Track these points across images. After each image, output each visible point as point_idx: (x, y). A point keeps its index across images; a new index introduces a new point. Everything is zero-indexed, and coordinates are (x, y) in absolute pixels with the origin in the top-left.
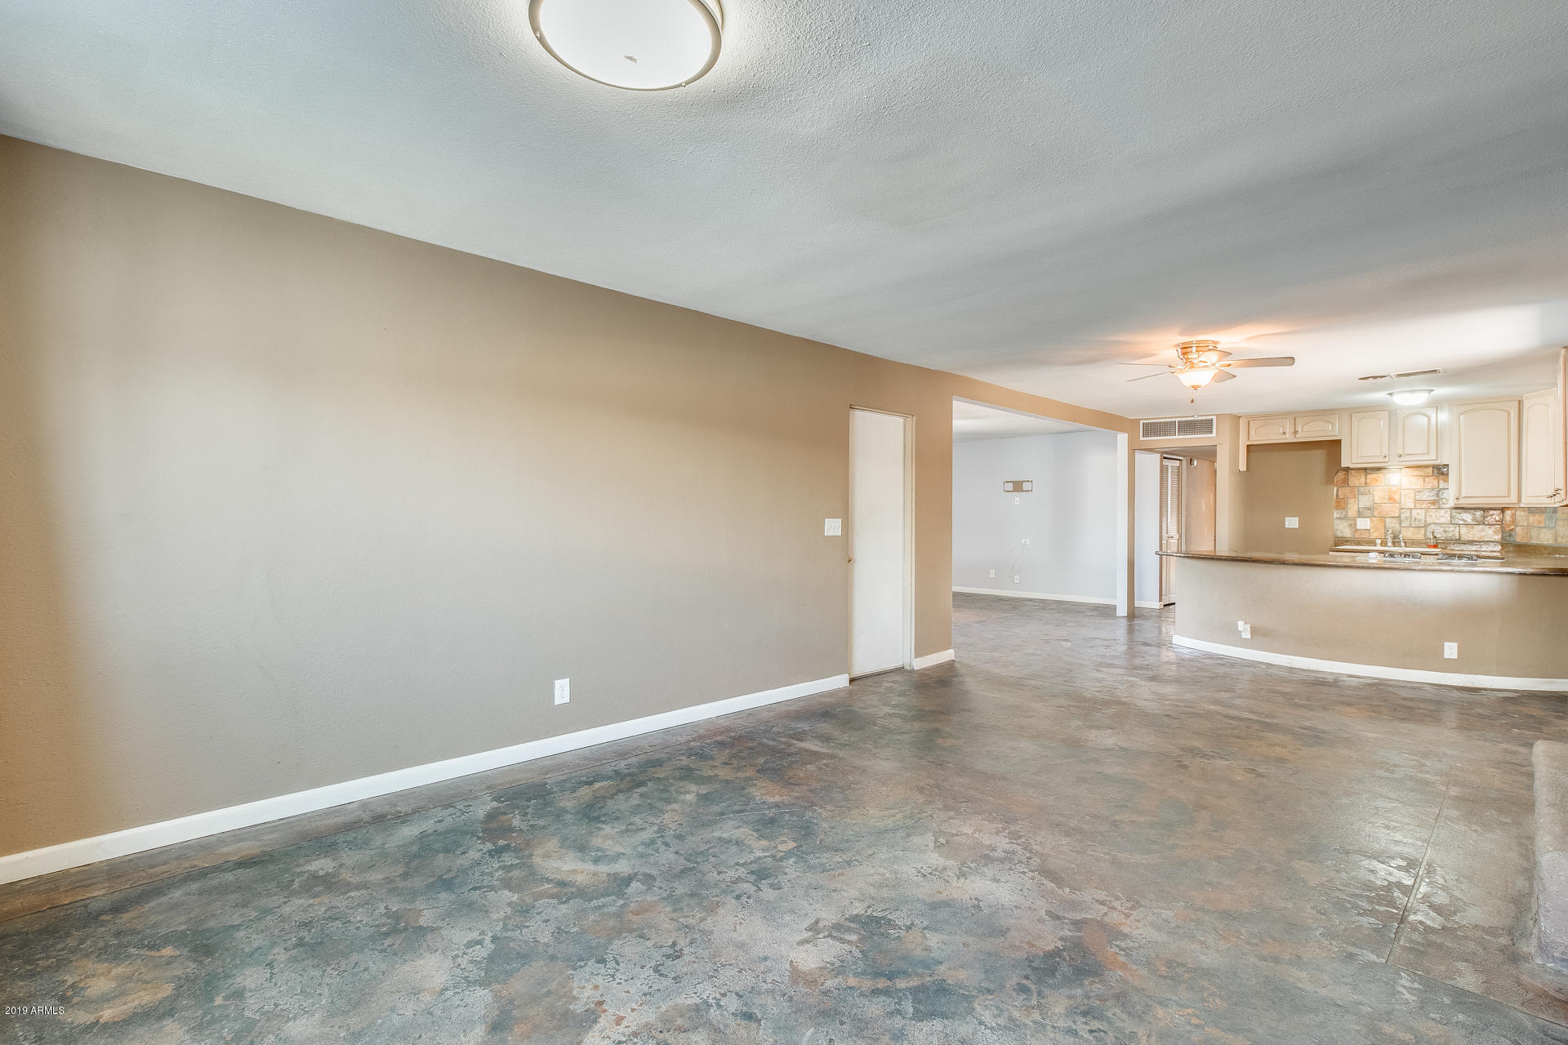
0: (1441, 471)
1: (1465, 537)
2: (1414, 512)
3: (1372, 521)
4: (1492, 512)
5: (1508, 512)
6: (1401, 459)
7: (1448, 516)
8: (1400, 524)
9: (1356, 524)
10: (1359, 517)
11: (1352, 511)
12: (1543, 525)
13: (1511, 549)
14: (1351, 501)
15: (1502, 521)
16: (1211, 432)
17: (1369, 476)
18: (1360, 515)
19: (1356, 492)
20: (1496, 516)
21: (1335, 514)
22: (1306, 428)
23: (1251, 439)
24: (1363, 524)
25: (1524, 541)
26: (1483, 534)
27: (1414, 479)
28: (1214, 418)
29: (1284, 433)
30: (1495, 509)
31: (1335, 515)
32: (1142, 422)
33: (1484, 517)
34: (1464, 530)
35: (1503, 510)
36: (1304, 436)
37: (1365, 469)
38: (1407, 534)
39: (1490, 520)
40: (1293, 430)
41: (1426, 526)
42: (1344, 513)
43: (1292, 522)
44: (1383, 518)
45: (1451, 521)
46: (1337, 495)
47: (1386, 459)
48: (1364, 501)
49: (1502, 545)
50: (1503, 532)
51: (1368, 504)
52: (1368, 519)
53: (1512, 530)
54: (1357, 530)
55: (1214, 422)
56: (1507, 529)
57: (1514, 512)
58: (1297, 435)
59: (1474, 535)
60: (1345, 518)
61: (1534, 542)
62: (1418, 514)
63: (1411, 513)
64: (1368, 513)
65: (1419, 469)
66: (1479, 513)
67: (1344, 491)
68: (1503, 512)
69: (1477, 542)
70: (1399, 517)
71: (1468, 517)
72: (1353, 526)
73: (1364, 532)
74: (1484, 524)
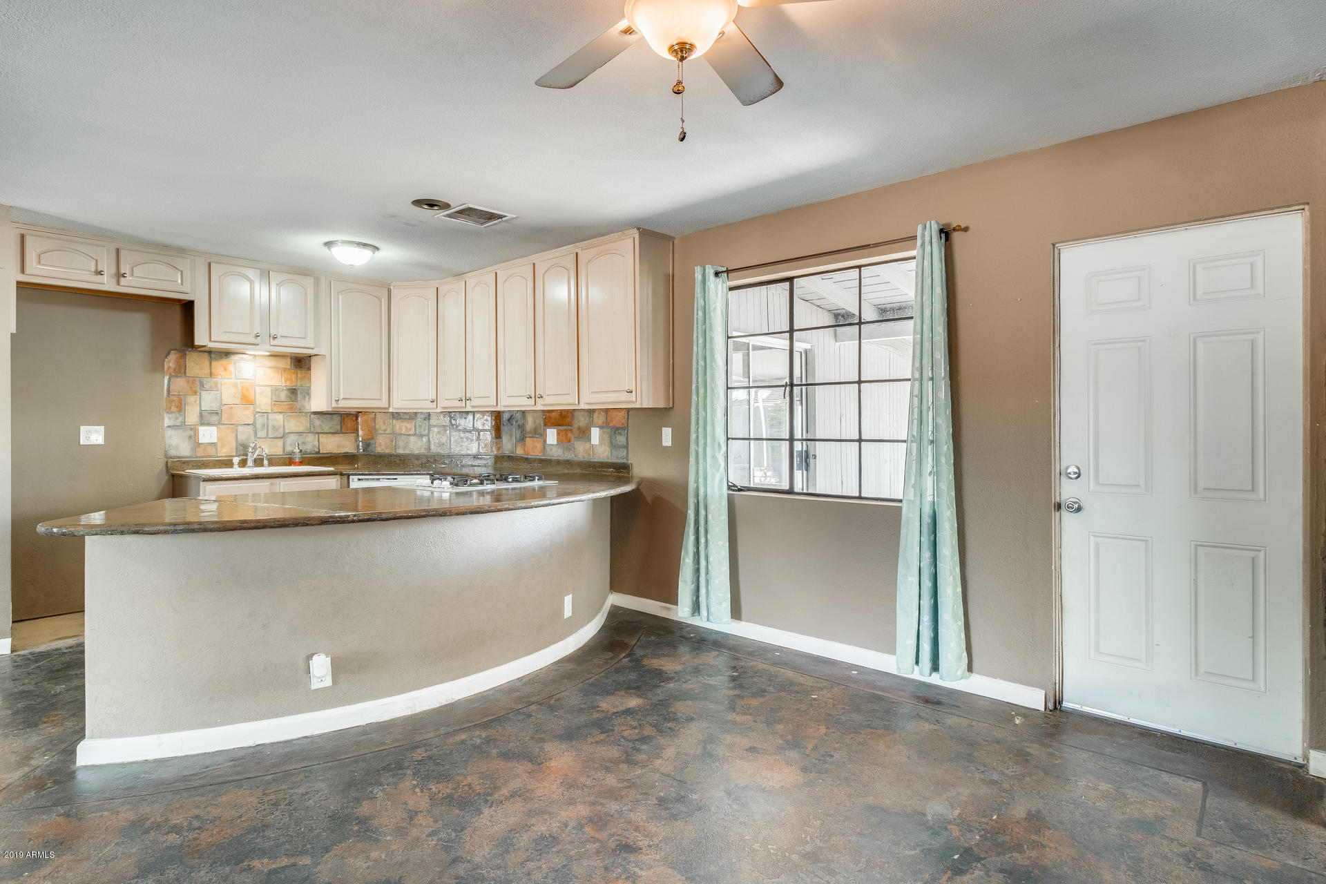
0: (301, 363)
1: (323, 449)
2: (271, 416)
3: (219, 431)
4: (347, 418)
5: (364, 419)
6: (275, 342)
7: (308, 420)
8: (255, 433)
9: (197, 436)
10: (202, 424)
11: (192, 417)
12: (412, 433)
14: (191, 399)
17: (215, 364)
18: (203, 421)
19: (197, 386)
21: (166, 419)
22: (139, 271)
23: (28, 270)
24: (208, 435)
25: (387, 451)
26: (339, 444)
27: (269, 372)
29: (100, 273)
30: (350, 414)
31: (167, 422)
33: (341, 424)
34: (323, 440)
35: (358, 415)
36: (132, 284)
37: (210, 352)
38: (268, 448)
40: (113, 270)
41: (284, 437)
42: (181, 419)
43: (93, 436)
44: (234, 426)
45: (311, 429)
46: (169, 391)
47: (259, 341)
48: (208, 400)
50: (358, 440)
51: (214, 406)
52: (215, 428)
53: (371, 439)
54: (199, 445)
56: (366, 438)
58: (123, 281)
59: (332, 446)
60: (182, 426)
61: (401, 451)
62: (276, 420)
63: (268, 419)
64: (214, 419)
65: (279, 358)
66: (337, 419)
67: (180, 383)
68: (357, 418)
70: (254, 424)
71: (326, 423)
72: (193, 437)
73: (213, 448)
74: (341, 432)
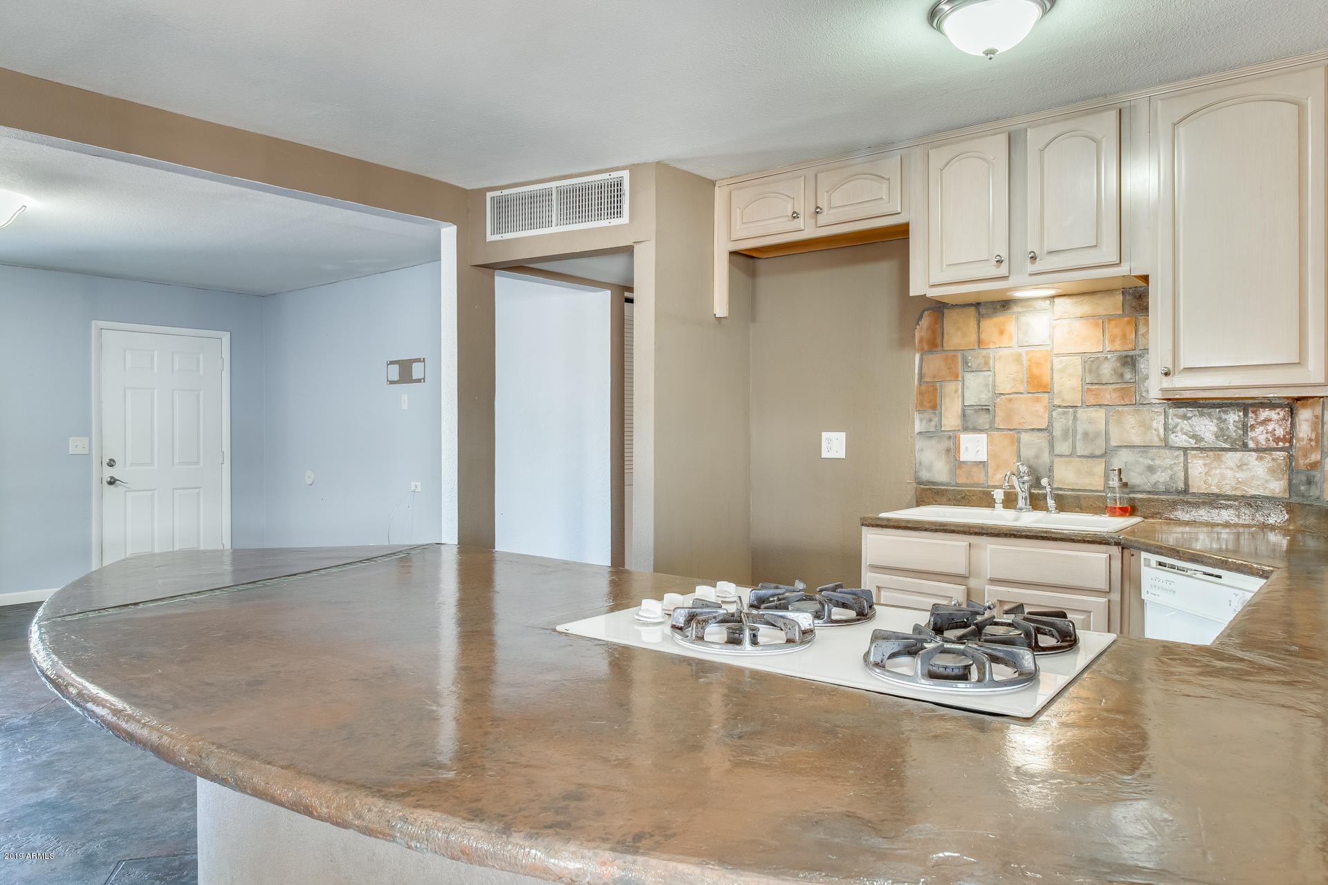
0: (1144, 299)
1: (1199, 484)
2: (1081, 413)
3: (990, 442)
4: (1264, 414)
5: (1305, 416)
6: (1039, 266)
7: (1158, 423)
8: (1052, 446)
9: (957, 448)
10: (966, 429)
11: (951, 417)
13: (1312, 520)
14: (950, 387)
15: (1290, 436)
16: (620, 214)
17: (985, 323)
18: (968, 426)
19: (958, 366)
20: (1272, 423)
21: (917, 423)
22: (837, 199)
23: (733, 237)
24: (974, 447)
26: (1241, 475)
27: (1078, 326)
28: (626, 174)
29: (794, 216)
30: (1270, 404)
31: (918, 427)
32: (489, 195)
33: (1245, 428)
34: (1198, 466)
35: (1292, 405)
37: (977, 305)
38: (1068, 476)
39: (1260, 435)
40: (811, 207)
41: (1107, 454)
42: (935, 421)
44: (1015, 433)
45: (1166, 439)
46: (921, 375)
47: (1003, 270)
48: (974, 388)
49: (1290, 508)
50: (1291, 467)
51: (984, 398)
52: (984, 436)
53: (1314, 466)
54: (959, 463)
55: (626, 187)
56: (1302, 462)
57: (1318, 411)
58: (822, 219)
59: (1223, 477)
60: (937, 433)
62: (1091, 421)
63: (1075, 418)
64: (983, 420)
66: (1233, 417)
67: (935, 363)
68: (1292, 413)
69: (1228, 498)
70: (1048, 430)
71: (1206, 427)
72: (952, 452)
73: (975, 470)
74: (1245, 447)
